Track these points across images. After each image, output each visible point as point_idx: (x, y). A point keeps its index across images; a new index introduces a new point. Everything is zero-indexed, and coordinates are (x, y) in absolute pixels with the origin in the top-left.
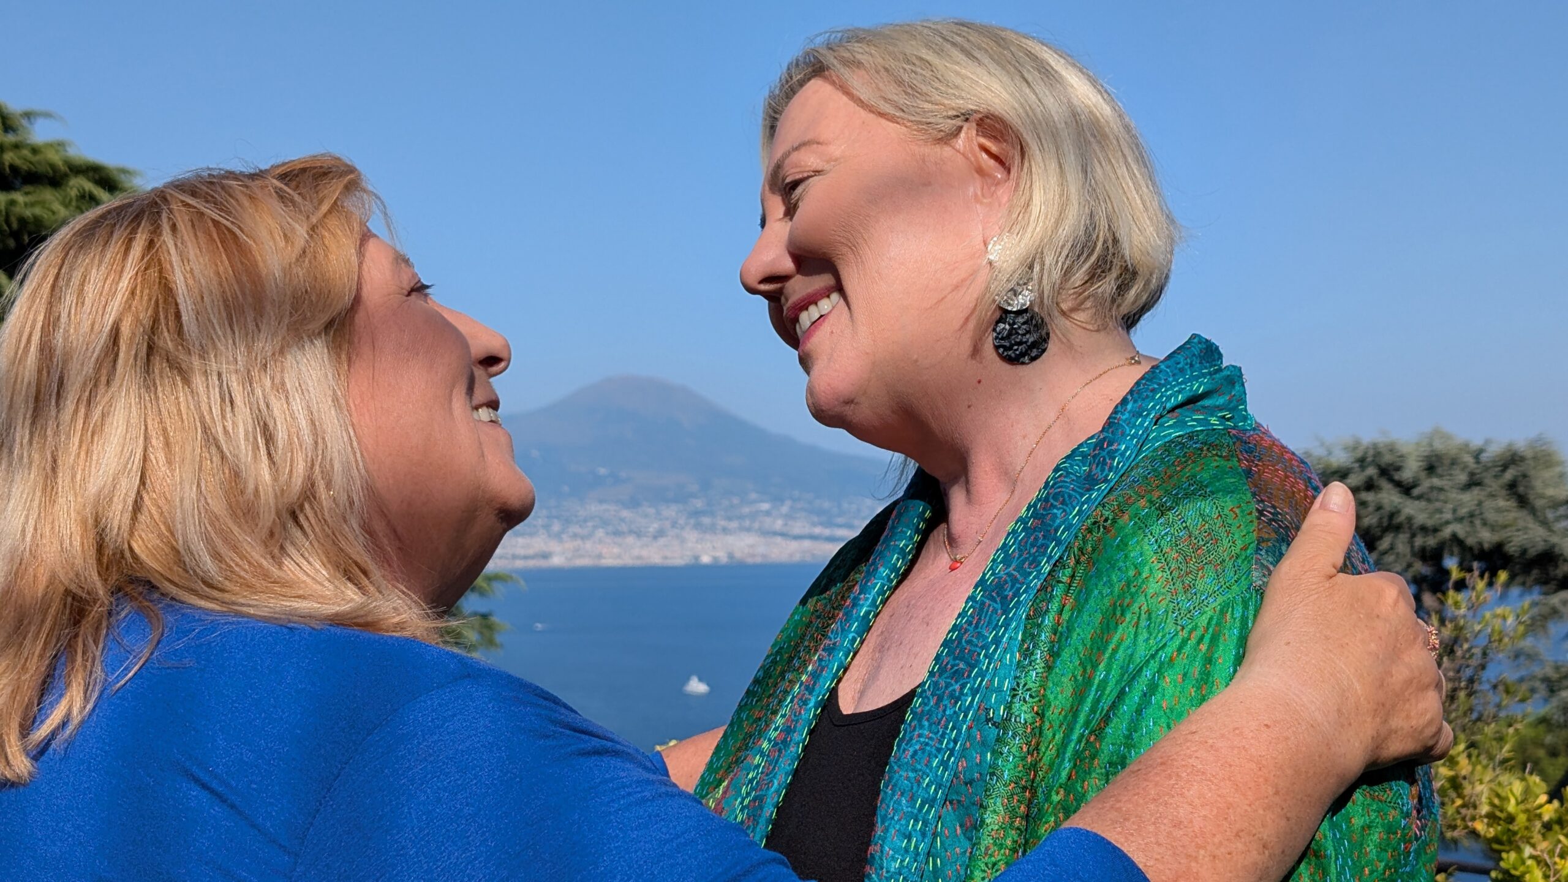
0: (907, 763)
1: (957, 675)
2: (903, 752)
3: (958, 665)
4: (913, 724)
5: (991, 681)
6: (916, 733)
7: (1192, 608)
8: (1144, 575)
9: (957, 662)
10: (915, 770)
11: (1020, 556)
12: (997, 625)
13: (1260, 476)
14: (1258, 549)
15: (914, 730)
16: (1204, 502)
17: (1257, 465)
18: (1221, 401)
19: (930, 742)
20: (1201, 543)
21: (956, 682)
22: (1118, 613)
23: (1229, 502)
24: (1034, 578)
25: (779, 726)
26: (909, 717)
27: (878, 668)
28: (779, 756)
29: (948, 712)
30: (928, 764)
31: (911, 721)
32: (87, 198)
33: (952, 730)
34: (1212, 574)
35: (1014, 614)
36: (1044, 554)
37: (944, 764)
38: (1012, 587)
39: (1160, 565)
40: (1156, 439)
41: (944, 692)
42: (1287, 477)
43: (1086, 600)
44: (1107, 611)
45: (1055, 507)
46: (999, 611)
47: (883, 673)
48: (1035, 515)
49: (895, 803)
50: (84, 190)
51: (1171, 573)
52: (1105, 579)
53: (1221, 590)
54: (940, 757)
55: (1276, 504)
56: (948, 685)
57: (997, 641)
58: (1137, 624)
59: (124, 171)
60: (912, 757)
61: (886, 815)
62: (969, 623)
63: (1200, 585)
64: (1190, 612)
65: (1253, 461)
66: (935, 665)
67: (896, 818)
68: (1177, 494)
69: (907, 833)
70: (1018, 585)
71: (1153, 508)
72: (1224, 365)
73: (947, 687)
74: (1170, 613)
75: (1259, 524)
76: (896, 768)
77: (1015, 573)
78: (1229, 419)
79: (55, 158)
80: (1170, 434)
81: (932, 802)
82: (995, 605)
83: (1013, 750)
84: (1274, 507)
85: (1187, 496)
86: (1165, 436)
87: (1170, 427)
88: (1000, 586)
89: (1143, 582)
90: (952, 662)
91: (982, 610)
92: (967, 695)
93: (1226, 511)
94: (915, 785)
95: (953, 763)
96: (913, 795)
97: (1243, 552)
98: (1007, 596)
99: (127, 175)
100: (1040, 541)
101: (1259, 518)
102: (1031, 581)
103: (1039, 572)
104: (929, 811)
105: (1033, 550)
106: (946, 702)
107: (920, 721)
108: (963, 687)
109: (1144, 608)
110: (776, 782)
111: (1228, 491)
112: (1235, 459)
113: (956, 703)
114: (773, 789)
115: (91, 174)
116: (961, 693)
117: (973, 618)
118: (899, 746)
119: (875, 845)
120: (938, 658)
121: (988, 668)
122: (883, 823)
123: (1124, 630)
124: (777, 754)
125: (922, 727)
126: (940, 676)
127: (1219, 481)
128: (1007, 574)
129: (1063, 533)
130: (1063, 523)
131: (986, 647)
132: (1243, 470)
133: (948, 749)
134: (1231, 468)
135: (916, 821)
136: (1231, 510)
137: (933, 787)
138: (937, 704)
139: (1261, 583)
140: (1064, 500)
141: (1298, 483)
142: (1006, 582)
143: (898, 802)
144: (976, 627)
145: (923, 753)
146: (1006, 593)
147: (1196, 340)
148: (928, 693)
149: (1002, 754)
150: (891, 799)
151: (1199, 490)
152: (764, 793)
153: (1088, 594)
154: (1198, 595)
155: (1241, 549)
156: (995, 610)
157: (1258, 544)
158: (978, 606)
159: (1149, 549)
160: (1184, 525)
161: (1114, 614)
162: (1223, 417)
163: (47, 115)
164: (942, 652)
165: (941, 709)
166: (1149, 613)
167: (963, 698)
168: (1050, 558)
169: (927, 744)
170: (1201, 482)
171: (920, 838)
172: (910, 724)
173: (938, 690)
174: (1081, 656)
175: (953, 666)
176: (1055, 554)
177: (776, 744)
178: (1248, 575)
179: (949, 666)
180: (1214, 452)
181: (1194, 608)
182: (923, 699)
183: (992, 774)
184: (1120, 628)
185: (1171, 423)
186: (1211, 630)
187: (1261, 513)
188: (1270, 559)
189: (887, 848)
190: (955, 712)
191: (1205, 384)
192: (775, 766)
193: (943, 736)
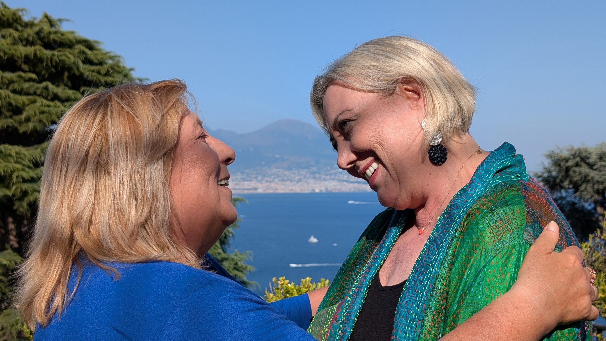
0: (404, 306)
1: (421, 273)
2: (402, 302)
3: (422, 269)
4: (406, 291)
5: (434, 275)
6: (407, 295)
7: (501, 247)
8: (484, 235)
9: (421, 268)
10: (407, 308)
11: (442, 228)
12: (435, 254)
13: (529, 198)
14: (526, 226)
15: (406, 293)
16: (506, 208)
17: (528, 194)
18: (517, 169)
19: (412, 298)
20: (505, 223)
21: (421, 276)
22: (474, 249)
23: (516, 208)
24: (448, 236)
25: (356, 286)
26: (404, 289)
27: (394, 270)
28: (357, 297)
29: (418, 287)
30: (412, 306)
31: (405, 290)
32: (82, 53)
33: (420, 293)
34: (509, 235)
35: (441, 250)
36: (451, 227)
37: (418, 306)
38: (440, 240)
39: (490, 231)
40: (492, 183)
41: (417, 280)
42: (539, 198)
43: (463, 244)
44: (470, 247)
45: (454, 209)
46: (436, 249)
47: (396, 272)
48: (447, 213)
49: (400, 320)
50: (81, 50)
51: (494, 234)
52: (470, 236)
53: (512, 240)
54: (416, 303)
55: (534, 209)
56: (418, 277)
57: (435, 260)
58: (481, 253)
59: (97, 42)
60: (406, 303)
61: (397, 325)
62: (425, 254)
63: (504, 239)
64: (500, 249)
65: (526, 193)
66: (413, 270)
67: (401, 326)
68: (497, 204)
69: (405, 331)
70: (442, 239)
71: (488, 210)
72: (516, 154)
73: (418, 278)
74: (493, 249)
75: (527, 216)
76: (400, 307)
77: (440, 234)
78: (519, 177)
79: (71, 37)
80: (497, 182)
81: (414, 320)
82: (434, 246)
83: (435, 299)
84: (533, 210)
85: (500, 205)
86: (496, 182)
87: (498, 179)
88: (435, 240)
89: (483, 238)
90: (419, 268)
91: (429, 248)
92: (425, 280)
93: (515, 211)
94: (407, 314)
95: (421, 305)
96: (407, 317)
97: (521, 226)
98: (438, 243)
99: (98, 44)
100: (450, 222)
101: (527, 214)
102: (447, 237)
103: (449, 234)
104: (413, 323)
105: (447, 226)
106: (418, 283)
107: (408, 290)
108: (424, 277)
109: (484, 247)
110: (356, 307)
111: (516, 204)
112: (520, 192)
113: (421, 283)
114: (354, 310)
115: (84, 43)
116: (423, 280)
117: (426, 252)
118: (401, 300)
119: (393, 336)
120: (414, 267)
121: (432, 270)
122: (396, 328)
123: (476, 255)
124: (356, 296)
125: (409, 292)
126: (415, 273)
127: (513, 200)
128: (438, 235)
129: (457, 219)
130: (457, 215)
131: (431, 262)
132: (523, 196)
133: (419, 300)
134: (518, 195)
135: (408, 327)
136: (517, 211)
137: (414, 314)
138: (415, 284)
139: (527, 238)
140: (457, 207)
141: (543, 200)
142: (437, 238)
143: (401, 320)
144: (428, 255)
145: (410, 302)
146: (438, 242)
147: (507, 144)
148: (411, 280)
149: (431, 300)
150: (399, 319)
151: (505, 203)
152: (351, 310)
153: (464, 241)
154: (503, 242)
155: (520, 225)
156: (434, 249)
157: (527, 224)
158: (428, 247)
159: (486, 225)
160: (499, 216)
161: (473, 249)
162: (517, 176)
163: (67, 20)
164: (416, 265)
165: (416, 286)
166: (485, 249)
167: (424, 281)
168: (453, 228)
169: (411, 299)
170: (506, 200)
171: (410, 333)
172: (405, 291)
173: (415, 279)
174: (461, 264)
175: (420, 270)
176: (455, 227)
177: (355, 293)
178: (523, 235)
179: (418, 270)
180: (513, 189)
181: (502, 247)
182: (409, 282)
183: (428, 308)
184: (475, 255)
185: (498, 177)
186: (507, 254)
187: (528, 212)
188: (531, 229)
189: (398, 337)
190: (421, 287)
191: (511, 162)
192: (355, 301)
193: (417, 296)
